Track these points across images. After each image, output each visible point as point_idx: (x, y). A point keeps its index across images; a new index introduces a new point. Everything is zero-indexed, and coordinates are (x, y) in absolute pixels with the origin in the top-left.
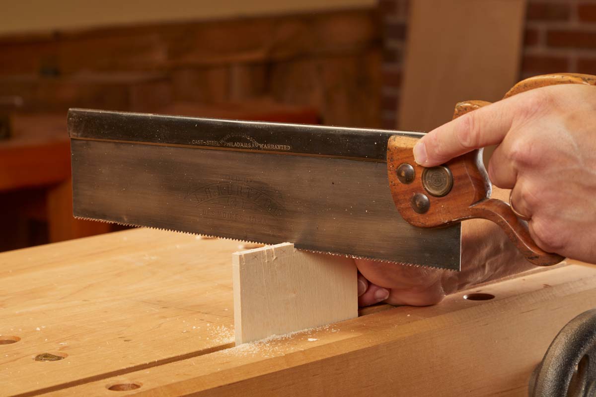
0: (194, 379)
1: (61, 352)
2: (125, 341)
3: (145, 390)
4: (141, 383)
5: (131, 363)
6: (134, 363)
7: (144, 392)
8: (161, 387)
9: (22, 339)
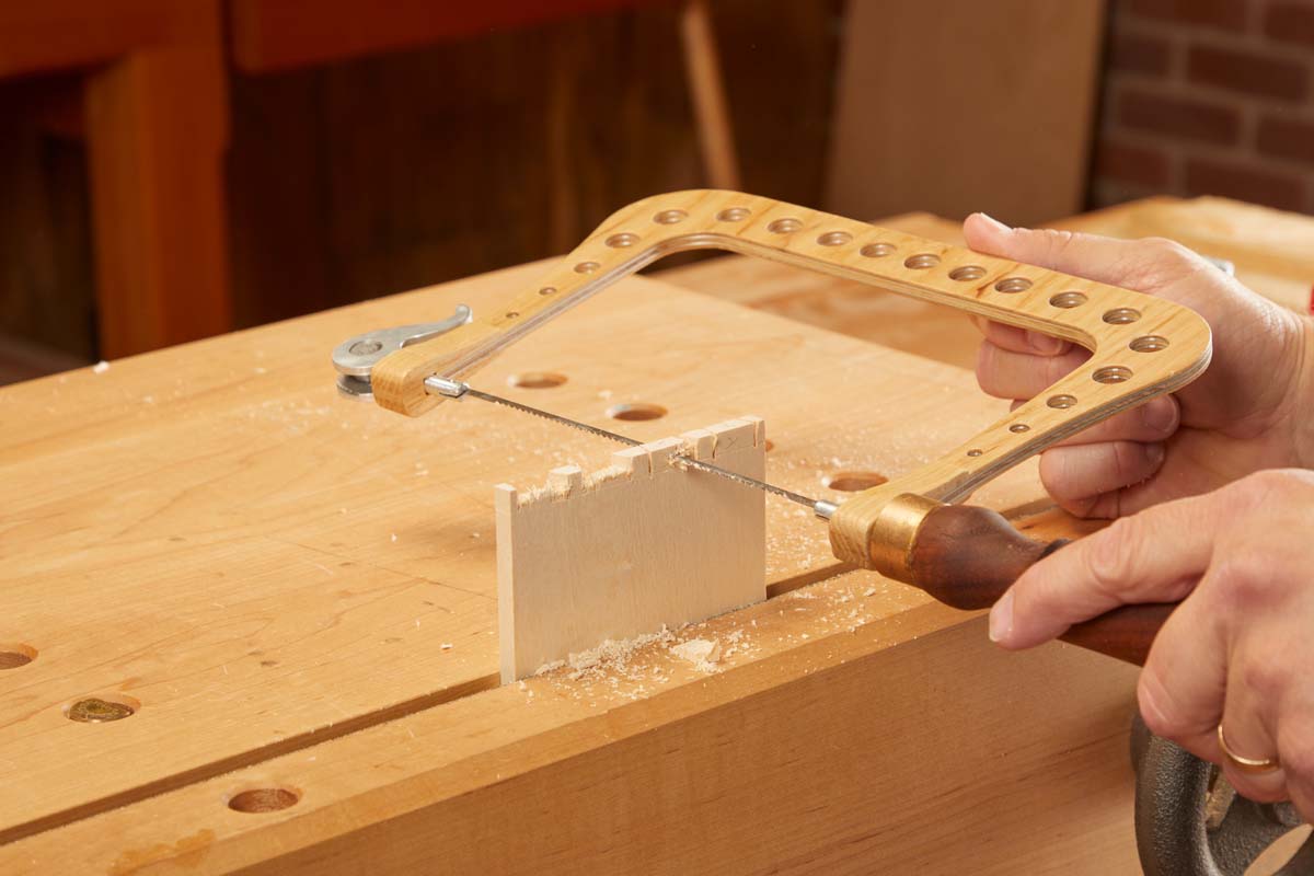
0: (412, 778)
1: (125, 693)
2: (264, 663)
3: (307, 811)
4: (298, 790)
5: (276, 732)
6: (282, 732)
7: (304, 816)
8: (342, 802)
9: (40, 653)
